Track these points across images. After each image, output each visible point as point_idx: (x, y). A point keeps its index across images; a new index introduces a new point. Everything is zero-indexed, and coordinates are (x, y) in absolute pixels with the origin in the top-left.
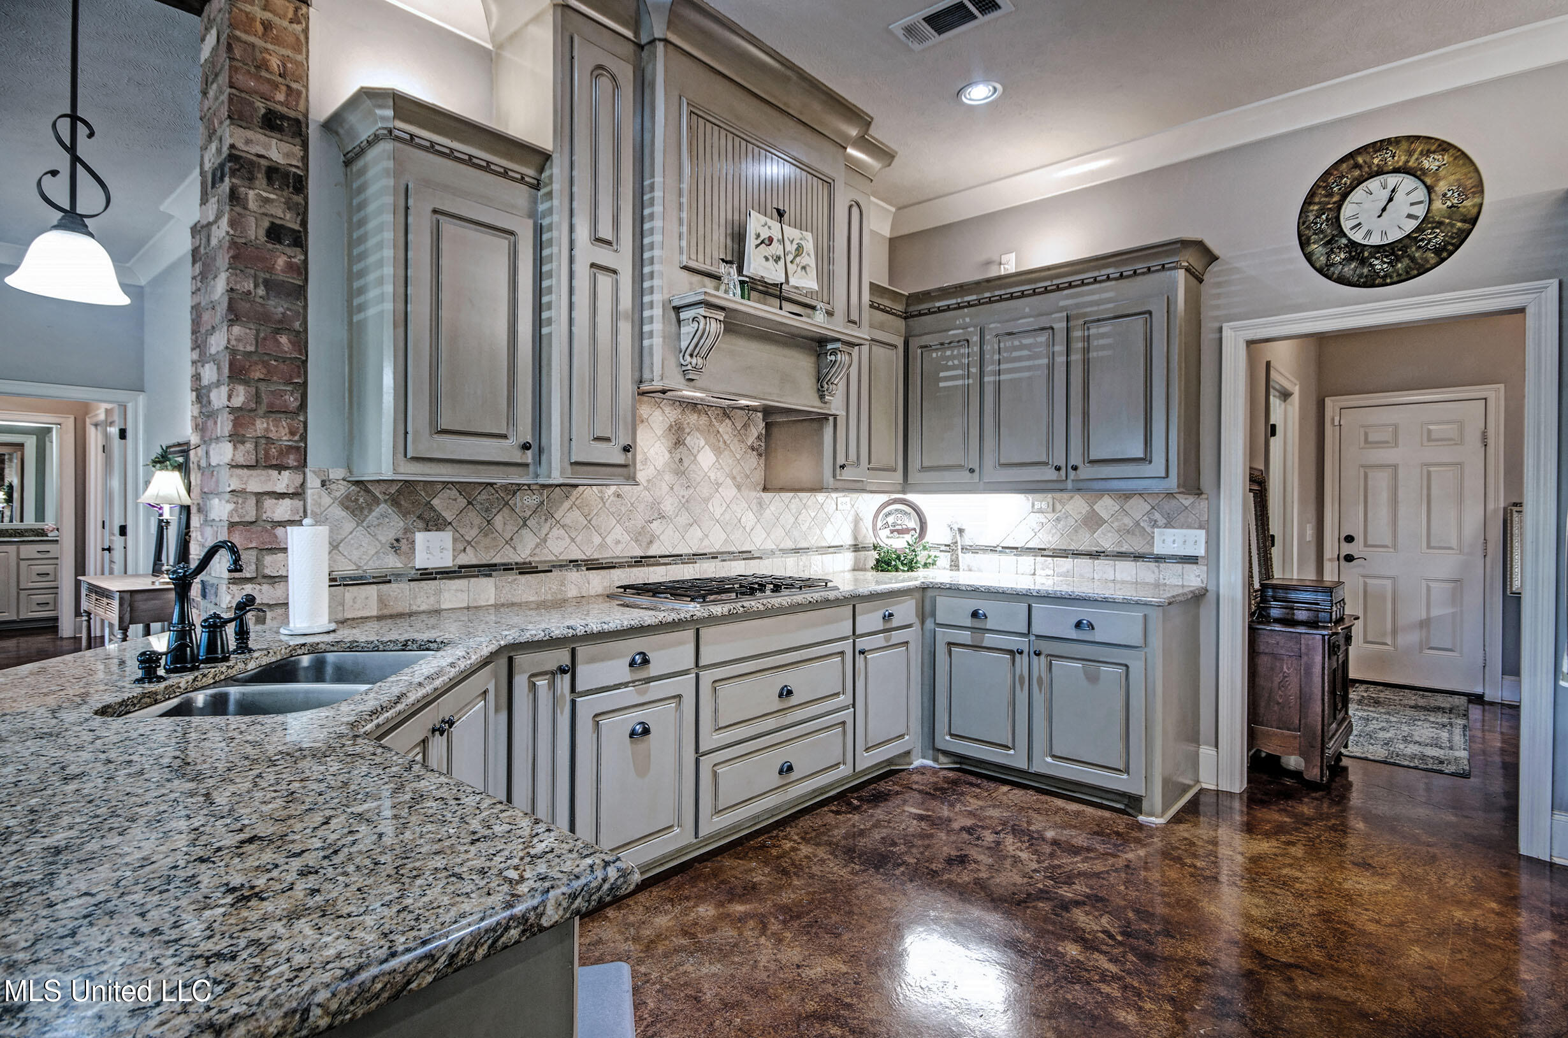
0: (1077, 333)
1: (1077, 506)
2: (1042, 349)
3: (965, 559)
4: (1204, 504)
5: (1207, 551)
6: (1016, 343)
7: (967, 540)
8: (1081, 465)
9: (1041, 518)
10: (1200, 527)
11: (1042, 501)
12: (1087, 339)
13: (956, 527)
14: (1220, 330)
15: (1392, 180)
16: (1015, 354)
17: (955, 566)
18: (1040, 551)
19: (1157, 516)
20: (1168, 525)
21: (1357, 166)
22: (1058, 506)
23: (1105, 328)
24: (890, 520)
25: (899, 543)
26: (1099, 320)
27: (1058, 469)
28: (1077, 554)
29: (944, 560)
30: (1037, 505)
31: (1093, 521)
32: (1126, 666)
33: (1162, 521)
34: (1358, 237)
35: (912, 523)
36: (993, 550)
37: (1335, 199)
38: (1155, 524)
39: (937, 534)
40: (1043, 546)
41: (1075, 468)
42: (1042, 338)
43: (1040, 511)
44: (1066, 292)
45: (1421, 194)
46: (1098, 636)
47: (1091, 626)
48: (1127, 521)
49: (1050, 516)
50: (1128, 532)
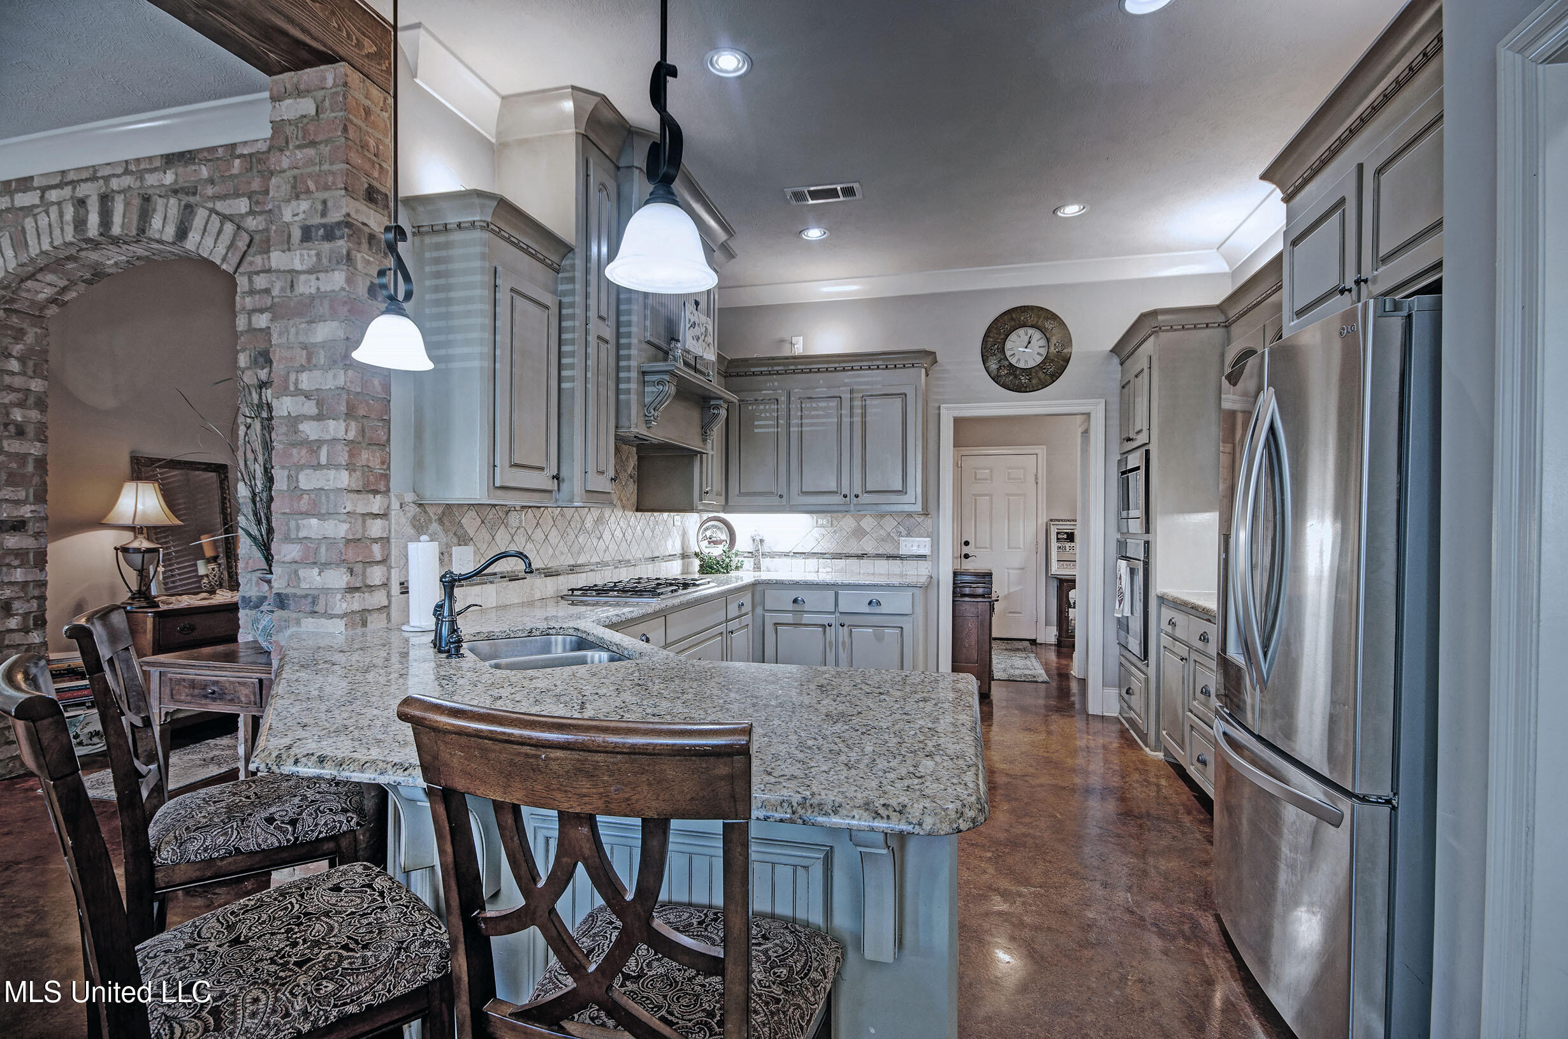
0: (857, 403)
1: (848, 523)
2: (833, 412)
3: (765, 562)
4: (930, 521)
5: (932, 551)
6: (814, 405)
7: (766, 548)
8: (860, 495)
9: (823, 531)
10: (928, 536)
11: (823, 520)
12: (864, 407)
13: (758, 538)
14: (939, 408)
15: (1030, 331)
16: (813, 413)
17: (757, 567)
18: (821, 555)
19: (901, 529)
20: (909, 535)
21: (1012, 319)
22: (835, 523)
23: (876, 402)
24: (708, 533)
25: (716, 551)
26: (872, 396)
27: (845, 496)
28: (848, 556)
29: (748, 563)
30: (820, 521)
31: (859, 533)
32: (902, 628)
33: (904, 533)
34: (1013, 361)
35: (723, 536)
36: (786, 555)
37: (1002, 337)
38: (900, 534)
39: (743, 543)
40: (824, 552)
41: (857, 496)
42: (834, 403)
43: (822, 526)
44: (849, 373)
45: (1043, 342)
46: (884, 609)
47: (879, 603)
48: (882, 532)
49: (829, 529)
50: (883, 540)
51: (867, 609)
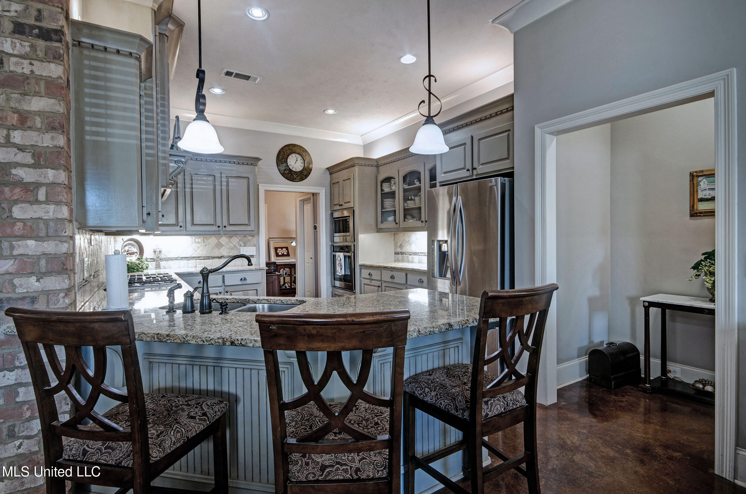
0: (224, 179)
1: (213, 240)
2: (211, 183)
3: (163, 264)
4: (255, 239)
5: (256, 253)
6: (200, 178)
7: (162, 256)
8: (227, 226)
9: (198, 245)
10: (254, 246)
11: (199, 239)
12: (228, 182)
13: (158, 250)
14: (258, 185)
15: (298, 156)
16: (199, 182)
17: (158, 267)
18: (198, 258)
19: (241, 243)
20: (245, 246)
21: (290, 149)
22: (206, 240)
23: (233, 180)
24: (127, 248)
25: (134, 259)
26: (231, 176)
27: (219, 227)
28: (213, 258)
29: (152, 265)
30: (197, 240)
31: (219, 245)
32: (257, 290)
33: (243, 245)
34: (291, 168)
35: (135, 250)
36: (176, 259)
37: (286, 156)
38: (241, 246)
39: (148, 254)
40: (199, 256)
41: (225, 227)
42: (211, 178)
43: (198, 243)
44: (218, 163)
45: (302, 161)
46: (248, 282)
47: (245, 279)
48: (231, 245)
49: (202, 244)
50: (232, 249)
51: (240, 283)
